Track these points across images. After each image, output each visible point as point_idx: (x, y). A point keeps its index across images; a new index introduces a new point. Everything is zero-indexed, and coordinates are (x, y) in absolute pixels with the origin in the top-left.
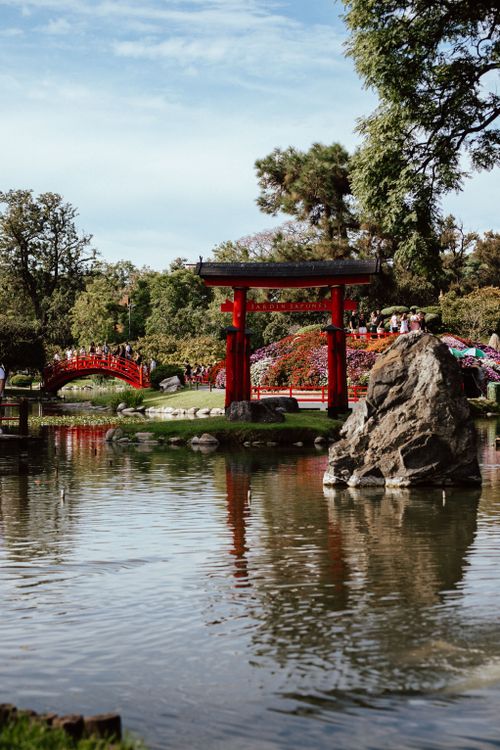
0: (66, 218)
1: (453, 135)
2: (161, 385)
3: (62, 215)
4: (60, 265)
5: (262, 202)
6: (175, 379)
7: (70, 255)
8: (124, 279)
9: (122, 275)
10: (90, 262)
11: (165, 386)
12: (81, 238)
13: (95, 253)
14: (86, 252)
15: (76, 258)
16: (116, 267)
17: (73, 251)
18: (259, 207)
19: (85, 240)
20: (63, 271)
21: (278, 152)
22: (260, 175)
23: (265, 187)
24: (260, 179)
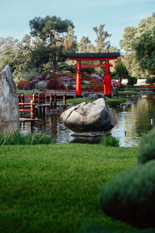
21: (36, 18)
22: (30, 25)
23: (32, 29)
24: (30, 27)
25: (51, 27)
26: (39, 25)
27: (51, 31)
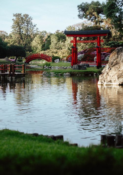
0: (30, 20)
2: (55, 61)
5: (79, 16)
6: (58, 60)
7: (31, 29)
8: (44, 35)
10: (36, 31)
11: (56, 61)
12: (34, 25)
13: (37, 29)
14: (35, 29)
16: (42, 32)
18: (78, 17)
19: (35, 26)
20: (29, 33)
21: (83, 3)
22: (79, 9)
23: (80, 12)
24: (79, 10)
25: (93, 10)
26: (85, 9)
27: (93, 13)
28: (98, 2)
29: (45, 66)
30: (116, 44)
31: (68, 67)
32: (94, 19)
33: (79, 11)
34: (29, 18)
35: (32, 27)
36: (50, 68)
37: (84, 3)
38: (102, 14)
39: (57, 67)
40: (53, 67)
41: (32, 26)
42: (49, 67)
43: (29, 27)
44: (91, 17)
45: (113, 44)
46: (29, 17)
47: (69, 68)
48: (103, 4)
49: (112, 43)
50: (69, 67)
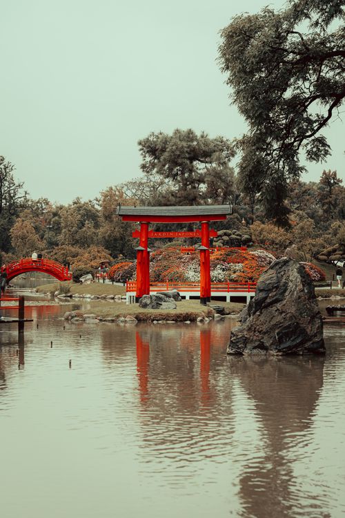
0: (8, 171)
1: (295, 141)
2: (81, 279)
3: (5, 169)
4: (4, 201)
5: (143, 167)
6: (90, 276)
7: (10, 194)
8: (43, 210)
9: (42, 207)
10: (23, 199)
11: (83, 280)
12: (17, 184)
13: (26, 193)
14: (20, 193)
15: (14, 196)
16: (38, 202)
17: (12, 191)
19: (19, 186)
20: (6, 204)
21: (153, 134)
22: (142, 149)
23: (145, 157)
28: (190, 132)
29: (56, 293)
30: (233, 236)
31: (116, 297)
32: (179, 173)
33: (142, 154)
34: (4, 166)
35: (13, 187)
36: (71, 297)
37: (156, 134)
38: (200, 161)
39: (89, 296)
40: (76, 295)
41: (11, 185)
42: (68, 296)
43: (6, 189)
44: (171, 169)
45: (226, 238)
46: (5, 162)
47: (119, 299)
48: (202, 137)
49: (225, 234)
50: (120, 296)
